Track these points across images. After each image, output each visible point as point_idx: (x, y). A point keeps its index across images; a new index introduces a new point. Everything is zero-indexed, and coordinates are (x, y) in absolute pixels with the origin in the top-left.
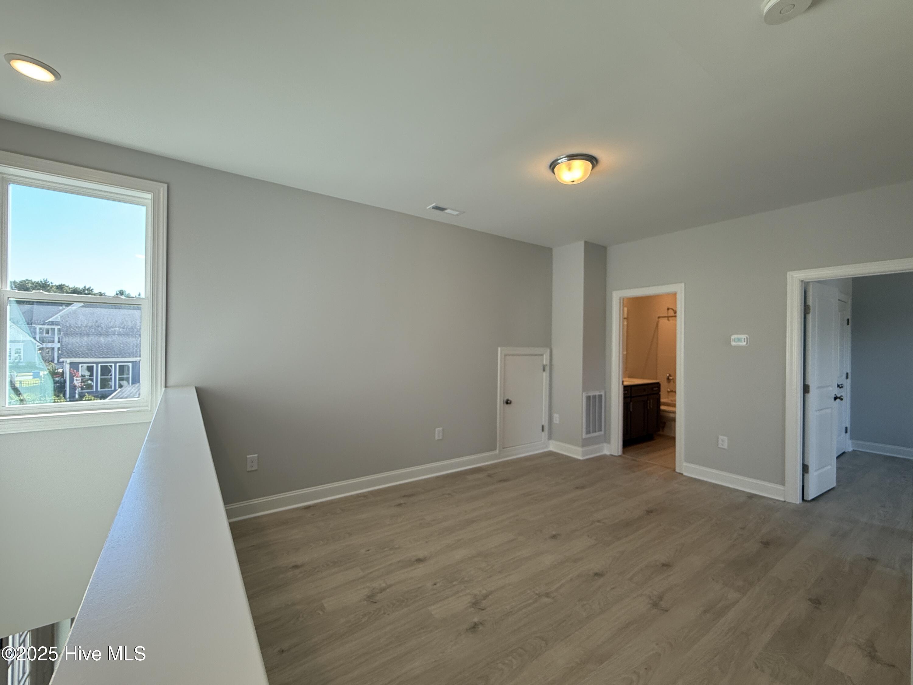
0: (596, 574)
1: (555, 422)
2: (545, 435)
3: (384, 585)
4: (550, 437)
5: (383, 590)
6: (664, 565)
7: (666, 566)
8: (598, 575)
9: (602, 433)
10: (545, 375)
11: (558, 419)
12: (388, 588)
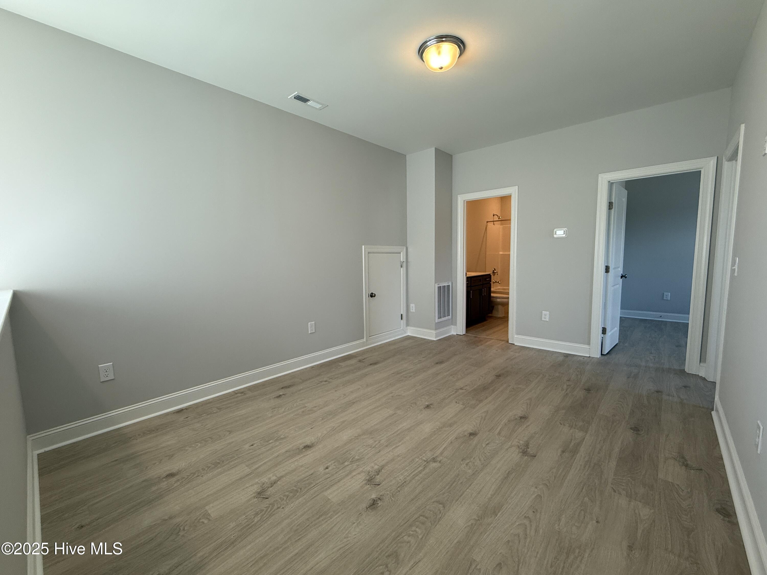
0: (471, 434)
1: (411, 311)
2: (404, 322)
3: (274, 478)
4: (408, 324)
5: (273, 484)
6: (521, 418)
7: (523, 418)
8: (473, 434)
9: (450, 317)
10: (403, 271)
11: (414, 309)
12: (278, 481)
